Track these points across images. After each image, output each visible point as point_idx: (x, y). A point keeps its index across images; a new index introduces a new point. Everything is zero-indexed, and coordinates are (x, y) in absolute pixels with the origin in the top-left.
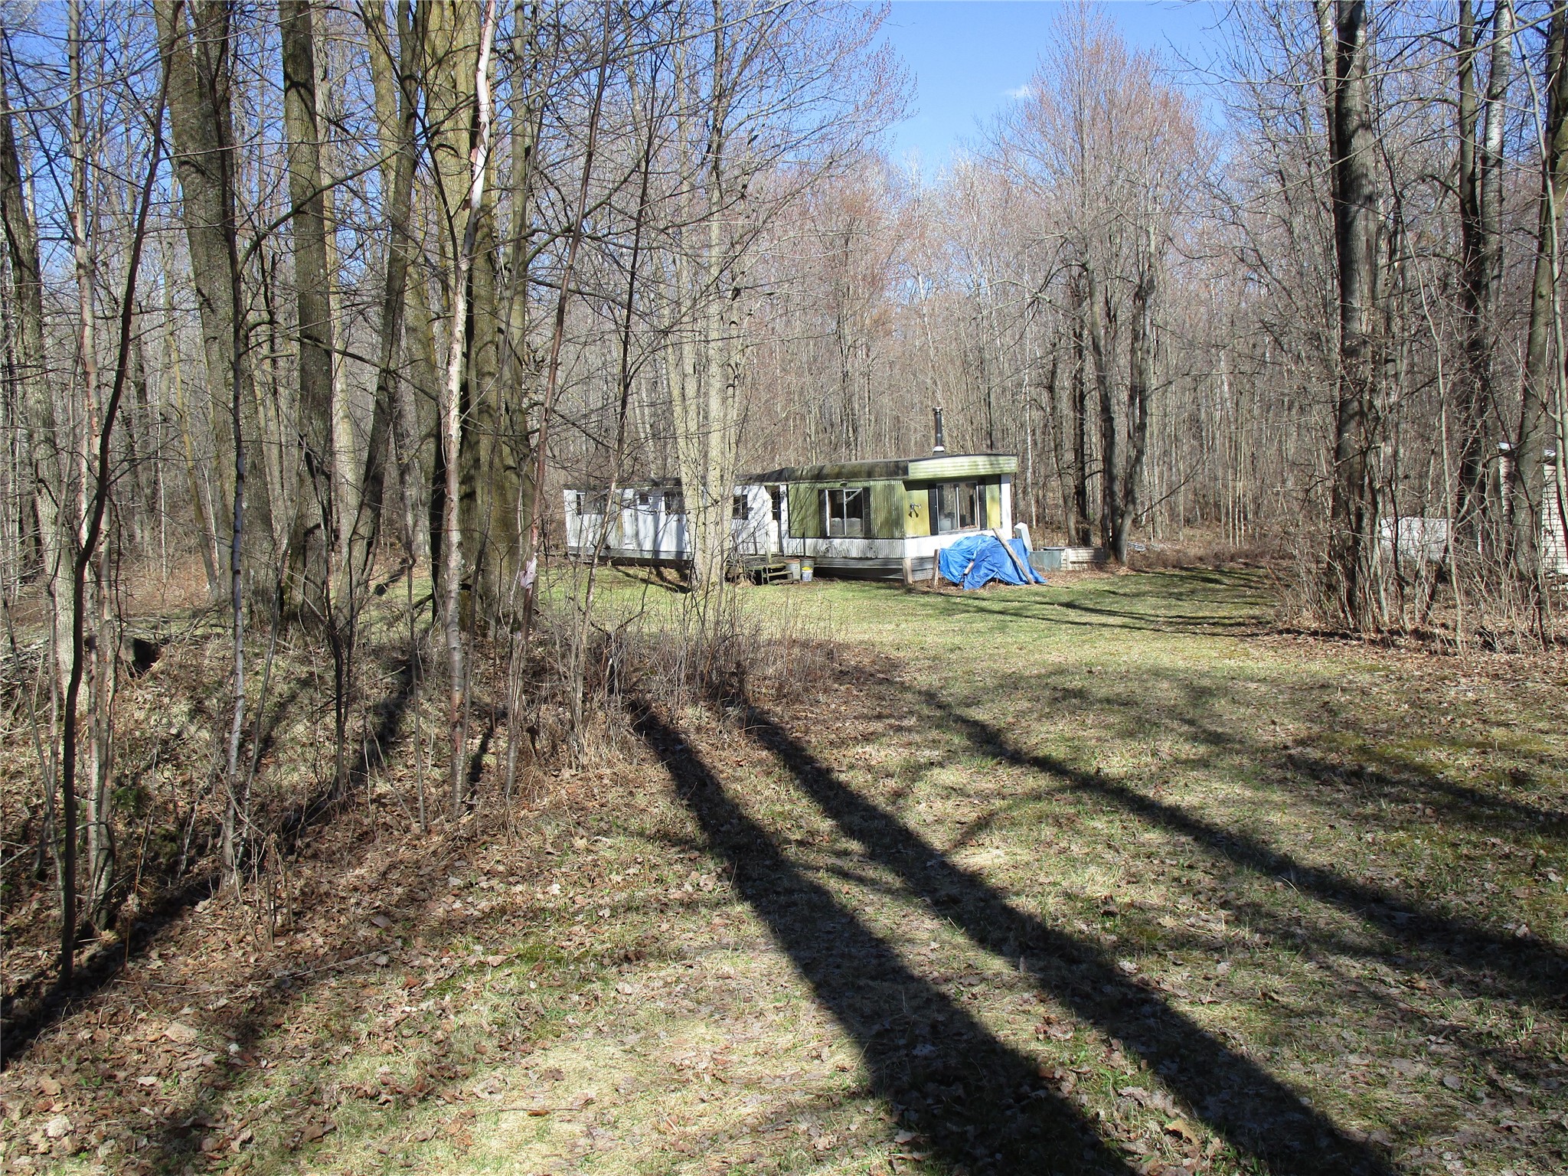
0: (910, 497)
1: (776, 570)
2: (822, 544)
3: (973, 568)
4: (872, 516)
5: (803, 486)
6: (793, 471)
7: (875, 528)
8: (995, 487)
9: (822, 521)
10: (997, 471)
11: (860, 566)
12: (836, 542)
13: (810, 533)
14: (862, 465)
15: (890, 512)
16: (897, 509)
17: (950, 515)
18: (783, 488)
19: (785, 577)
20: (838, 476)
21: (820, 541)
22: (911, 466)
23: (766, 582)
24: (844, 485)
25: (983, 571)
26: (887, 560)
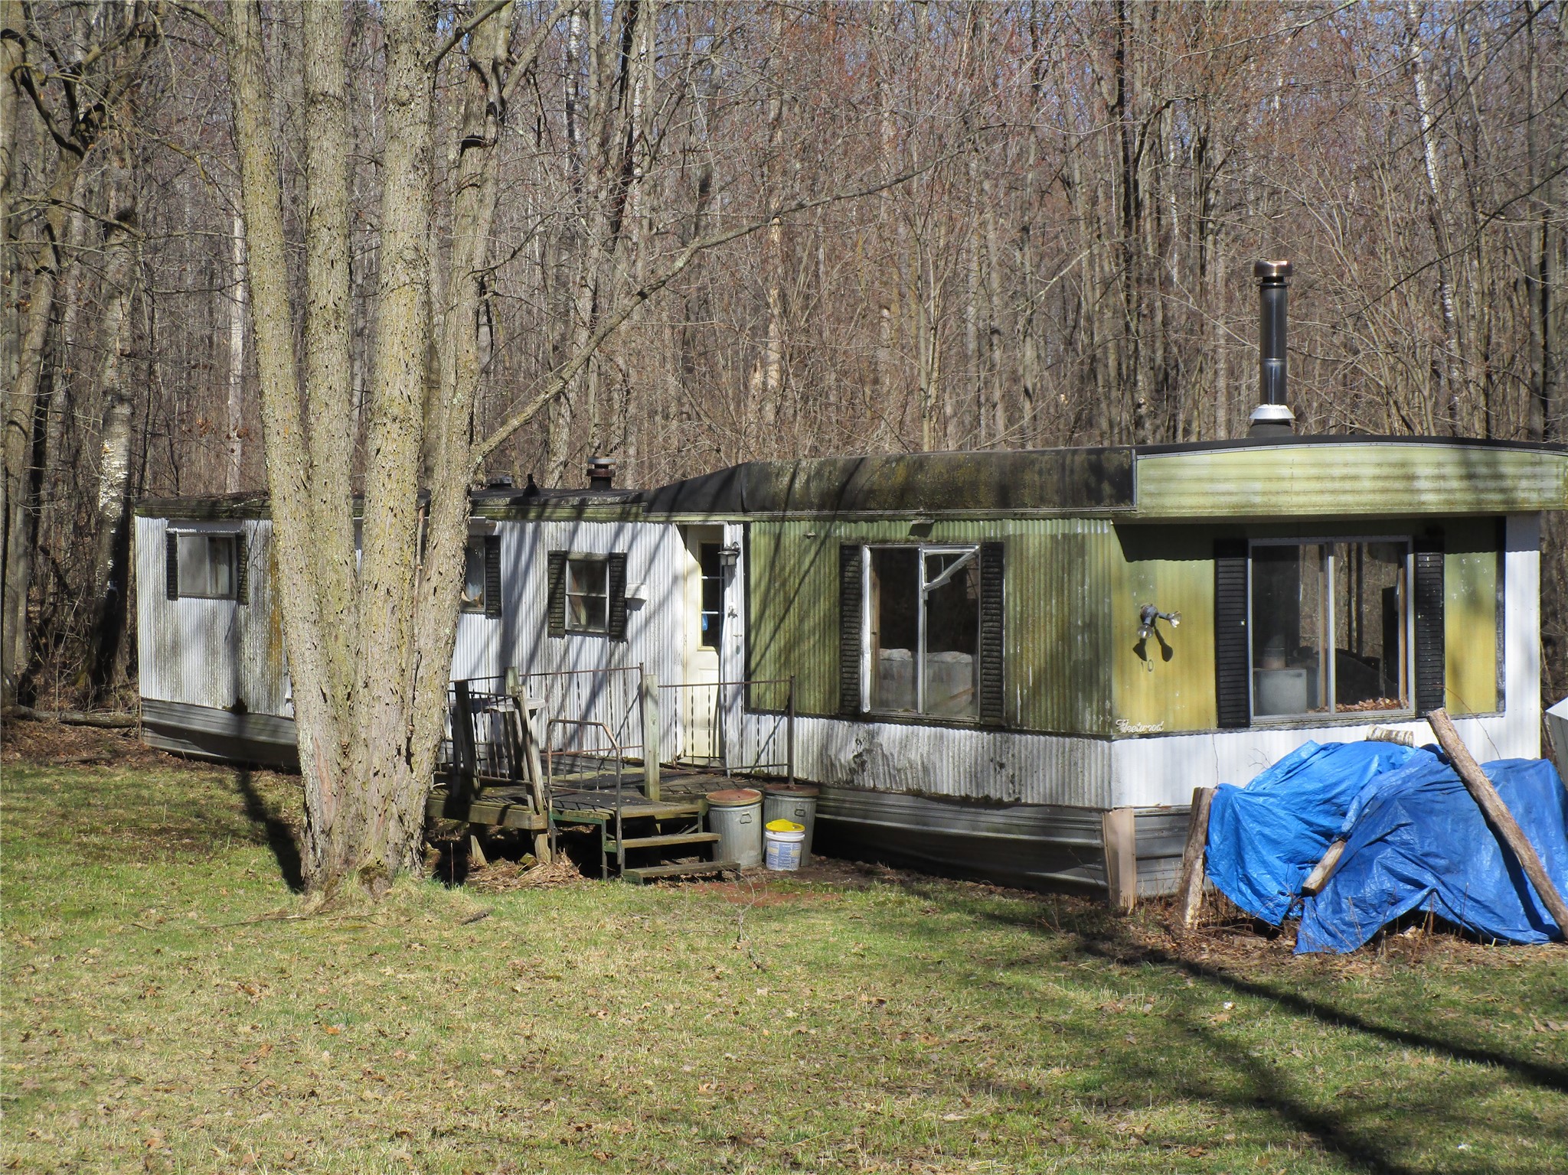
0: (1141, 585)
1: (673, 826)
2: (848, 740)
3: (1339, 869)
4: (1009, 648)
5: (796, 530)
6: (764, 473)
7: (1017, 694)
8: (1485, 561)
9: (849, 656)
10: (1493, 502)
11: (959, 826)
12: (891, 733)
13: (812, 697)
14: (980, 462)
15: (1065, 637)
16: (1091, 626)
17: (1301, 656)
18: (732, 535)
19: (705, 851)
20: (903, 497)
21: (841, 727)
22: (1146, 469)
23: (614, 872)
24: (918, 530)
25: (1377, 883)
26: (1056, 815)
